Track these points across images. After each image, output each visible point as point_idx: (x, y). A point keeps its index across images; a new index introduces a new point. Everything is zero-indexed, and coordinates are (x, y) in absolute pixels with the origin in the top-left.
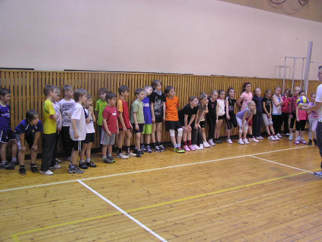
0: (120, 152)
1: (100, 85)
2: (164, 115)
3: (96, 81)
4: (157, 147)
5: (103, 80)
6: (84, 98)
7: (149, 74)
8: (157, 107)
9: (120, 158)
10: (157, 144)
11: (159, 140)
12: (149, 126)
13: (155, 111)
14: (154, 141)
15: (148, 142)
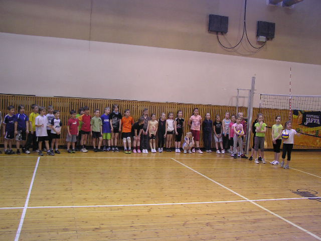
0: (82, 148)
2: (120, 127)
3: (73, 103)
4: (113, 149)
5: (77, 103)
8: (114, 122)
9: (82, 152)
10: (114, 147)
11: (116, 144)
12: (109, 135)
13: (113, 125)
14: (112, 145)
15: (109, 145)
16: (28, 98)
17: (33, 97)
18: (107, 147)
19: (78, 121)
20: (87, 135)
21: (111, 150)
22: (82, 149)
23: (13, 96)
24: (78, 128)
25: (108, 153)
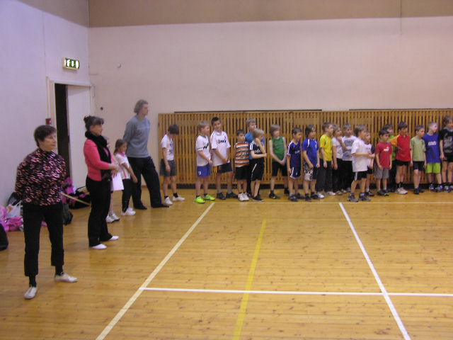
0: (398, 187)
1: (383, 123)
3: (379, 119)
4: (447, 188)
6: (363, 133)
7: (439, 111)
8: (448, 145)
9: (398, 193)
10: (448, 184)
11: (450, 181)
12: (438, 165)
13: (444, 149)
14: (445, 181)
15: (440, 182)
16: (311, 114)
17: (318, 112)
18: (436, 185)
19: (390, 145)
20: (405, 167)
21: (443, 190)
22: (399, 190)
23: (291, 112)
24: (391, 156)
25: (439, 195)
